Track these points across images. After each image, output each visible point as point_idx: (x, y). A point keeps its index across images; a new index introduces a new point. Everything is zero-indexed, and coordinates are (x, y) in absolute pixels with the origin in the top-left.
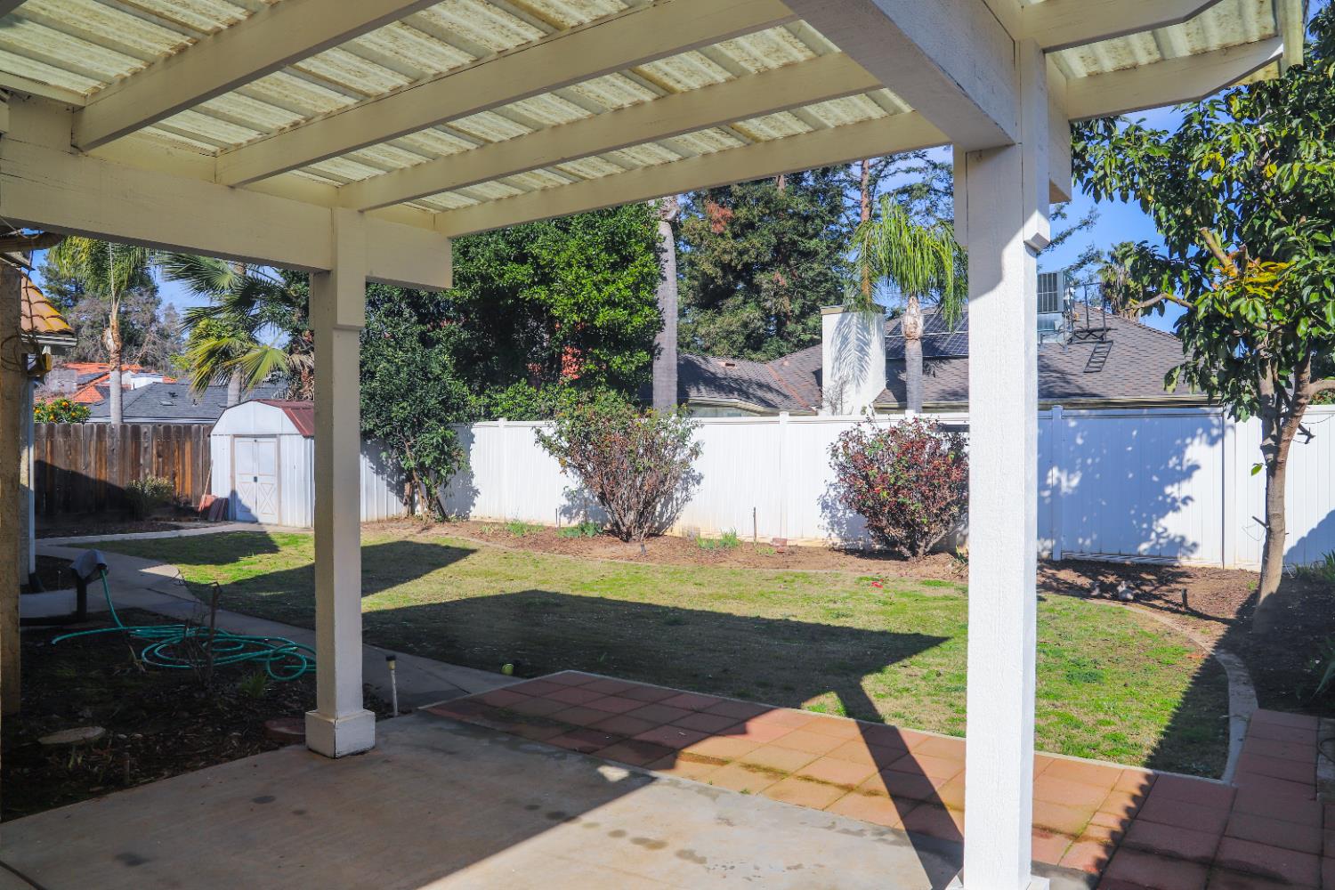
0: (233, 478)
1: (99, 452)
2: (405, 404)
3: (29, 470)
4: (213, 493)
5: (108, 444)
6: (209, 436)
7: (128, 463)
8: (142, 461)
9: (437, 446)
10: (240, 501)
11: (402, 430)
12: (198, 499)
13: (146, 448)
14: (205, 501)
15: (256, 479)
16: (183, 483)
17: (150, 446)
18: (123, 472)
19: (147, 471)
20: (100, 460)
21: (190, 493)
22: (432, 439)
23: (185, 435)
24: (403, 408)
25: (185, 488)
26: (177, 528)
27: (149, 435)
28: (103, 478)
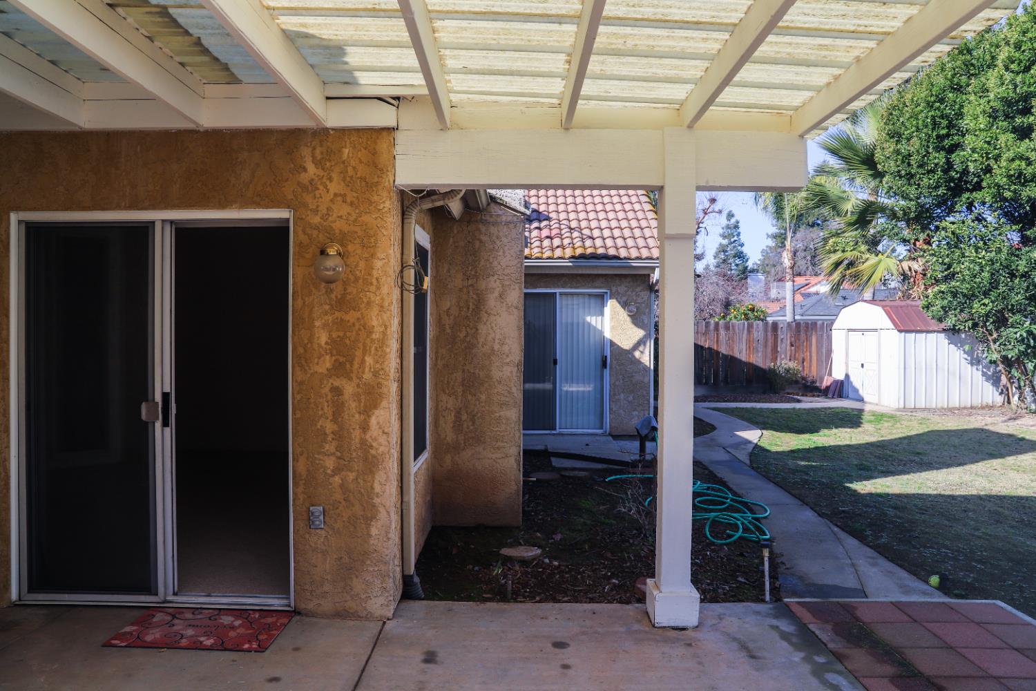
0: (847, 364)
1: (749, 342)
2: (986, 301)
3: (650, 352)
4: (833, 376)
5: (755, 336)
6: (831, 330)
7: (769, 350)
8: (779, 349)
9: (1023, 340)
10: (852, 383)
11: (985, 326)
12: (822, 380)
13: (782, 340)
14: (827, 382)
15: (862, 365)
16: (810, 366)
17: (785, 337)
18: (765, 357)
19: (783, 356)
20: (750, 347)
21: (815, 374)
22: (1016, 333)
23: (812, 329)
24: (984, 304)
25: (811, 371)
26: (799, 401)
27: (785, 329)
28: (751, 361)
